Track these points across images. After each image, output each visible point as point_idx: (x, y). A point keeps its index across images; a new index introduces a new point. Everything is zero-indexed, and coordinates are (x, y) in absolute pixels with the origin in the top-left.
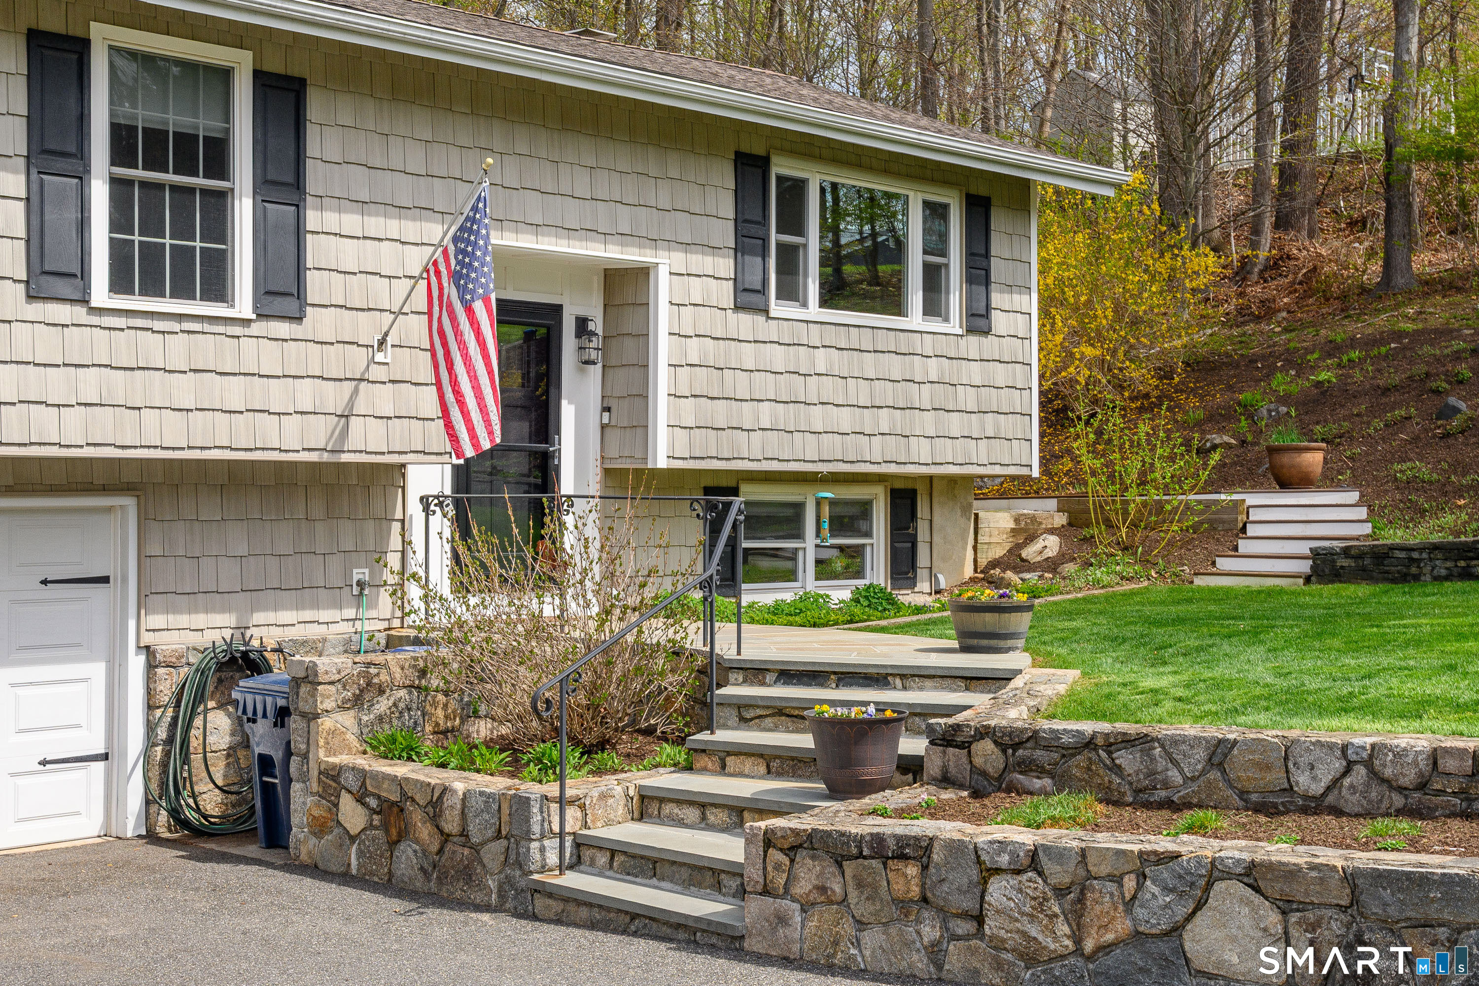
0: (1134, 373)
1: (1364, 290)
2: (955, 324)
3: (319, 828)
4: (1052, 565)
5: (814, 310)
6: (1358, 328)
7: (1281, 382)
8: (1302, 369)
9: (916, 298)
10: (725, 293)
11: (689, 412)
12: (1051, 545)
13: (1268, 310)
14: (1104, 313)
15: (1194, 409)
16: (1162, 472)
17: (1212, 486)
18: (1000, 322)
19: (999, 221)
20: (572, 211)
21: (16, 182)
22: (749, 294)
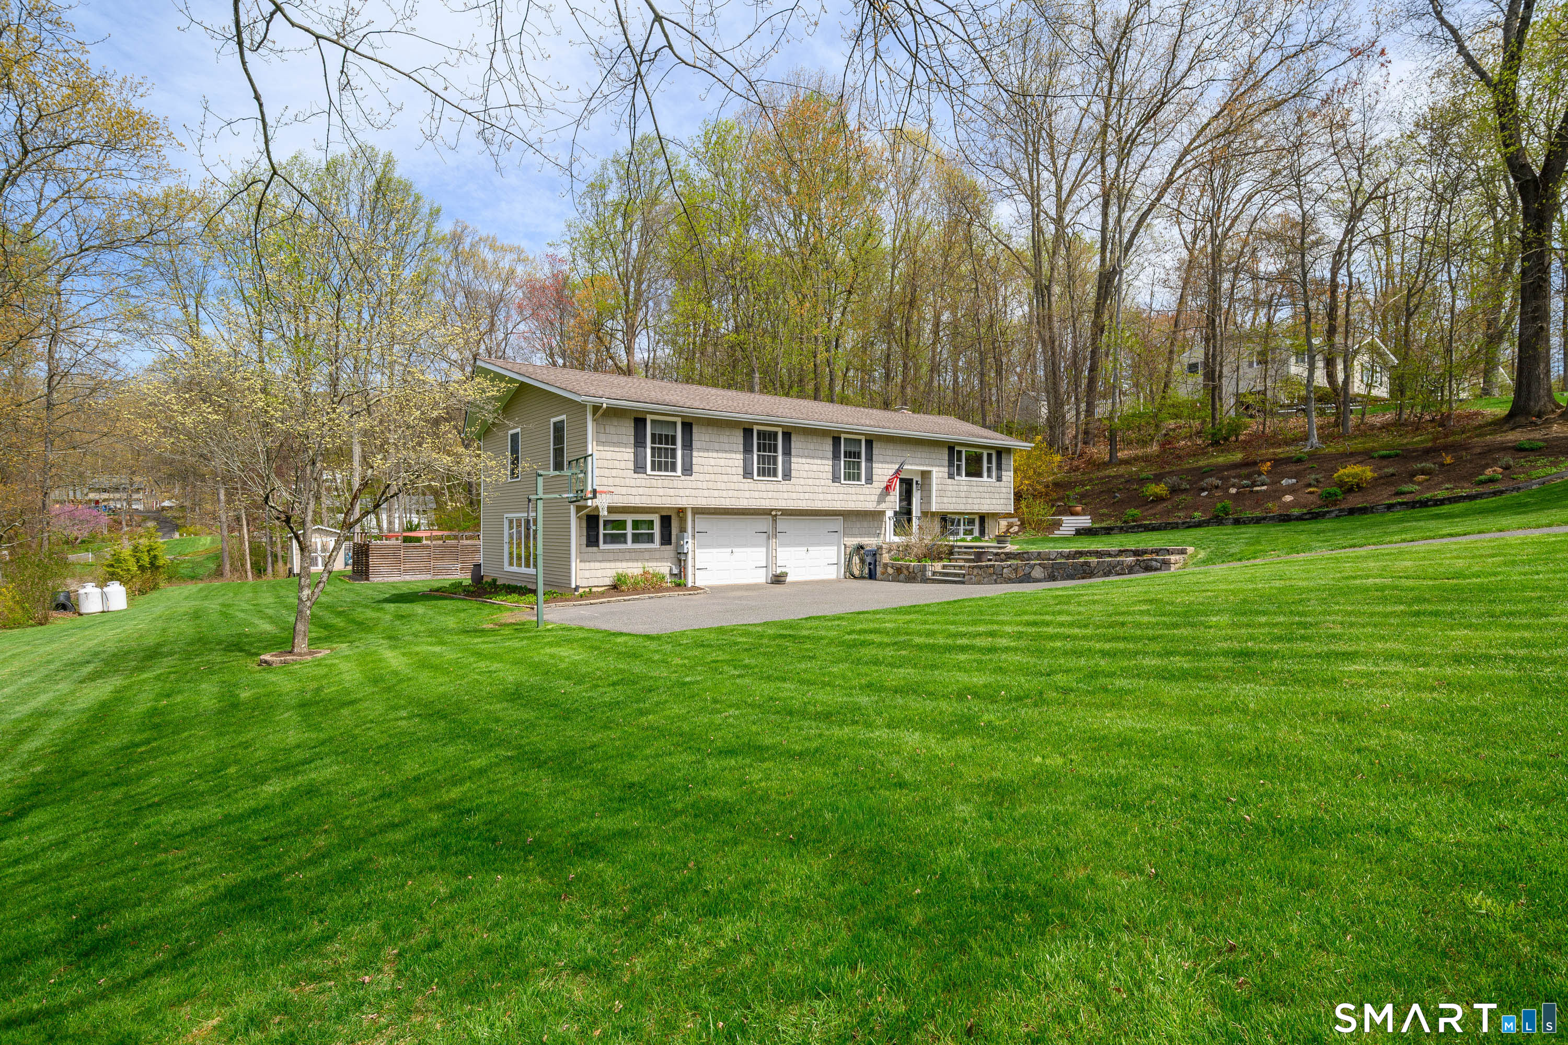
0: (1039, 487)
1: (1104, 463)
2: (994, 480)
3: (883, 574)
4: (1017, 533)
5: (964, 478)
6: (1101, 474)
7: (1077, 490)
8: (1084, 486)
9: (985, 474)
10: (946, 475)
11: (939, 500)
12: (1016, 529)
13: (1077, 469)
14: (1031, 472)
15: (1054, 496)
16: (1042, 512)
17: (1053, 515)
18: (1004, 478)
19: (1003, 456)
20: (917, 461)
21: (830, 463)
22: (951, 476)
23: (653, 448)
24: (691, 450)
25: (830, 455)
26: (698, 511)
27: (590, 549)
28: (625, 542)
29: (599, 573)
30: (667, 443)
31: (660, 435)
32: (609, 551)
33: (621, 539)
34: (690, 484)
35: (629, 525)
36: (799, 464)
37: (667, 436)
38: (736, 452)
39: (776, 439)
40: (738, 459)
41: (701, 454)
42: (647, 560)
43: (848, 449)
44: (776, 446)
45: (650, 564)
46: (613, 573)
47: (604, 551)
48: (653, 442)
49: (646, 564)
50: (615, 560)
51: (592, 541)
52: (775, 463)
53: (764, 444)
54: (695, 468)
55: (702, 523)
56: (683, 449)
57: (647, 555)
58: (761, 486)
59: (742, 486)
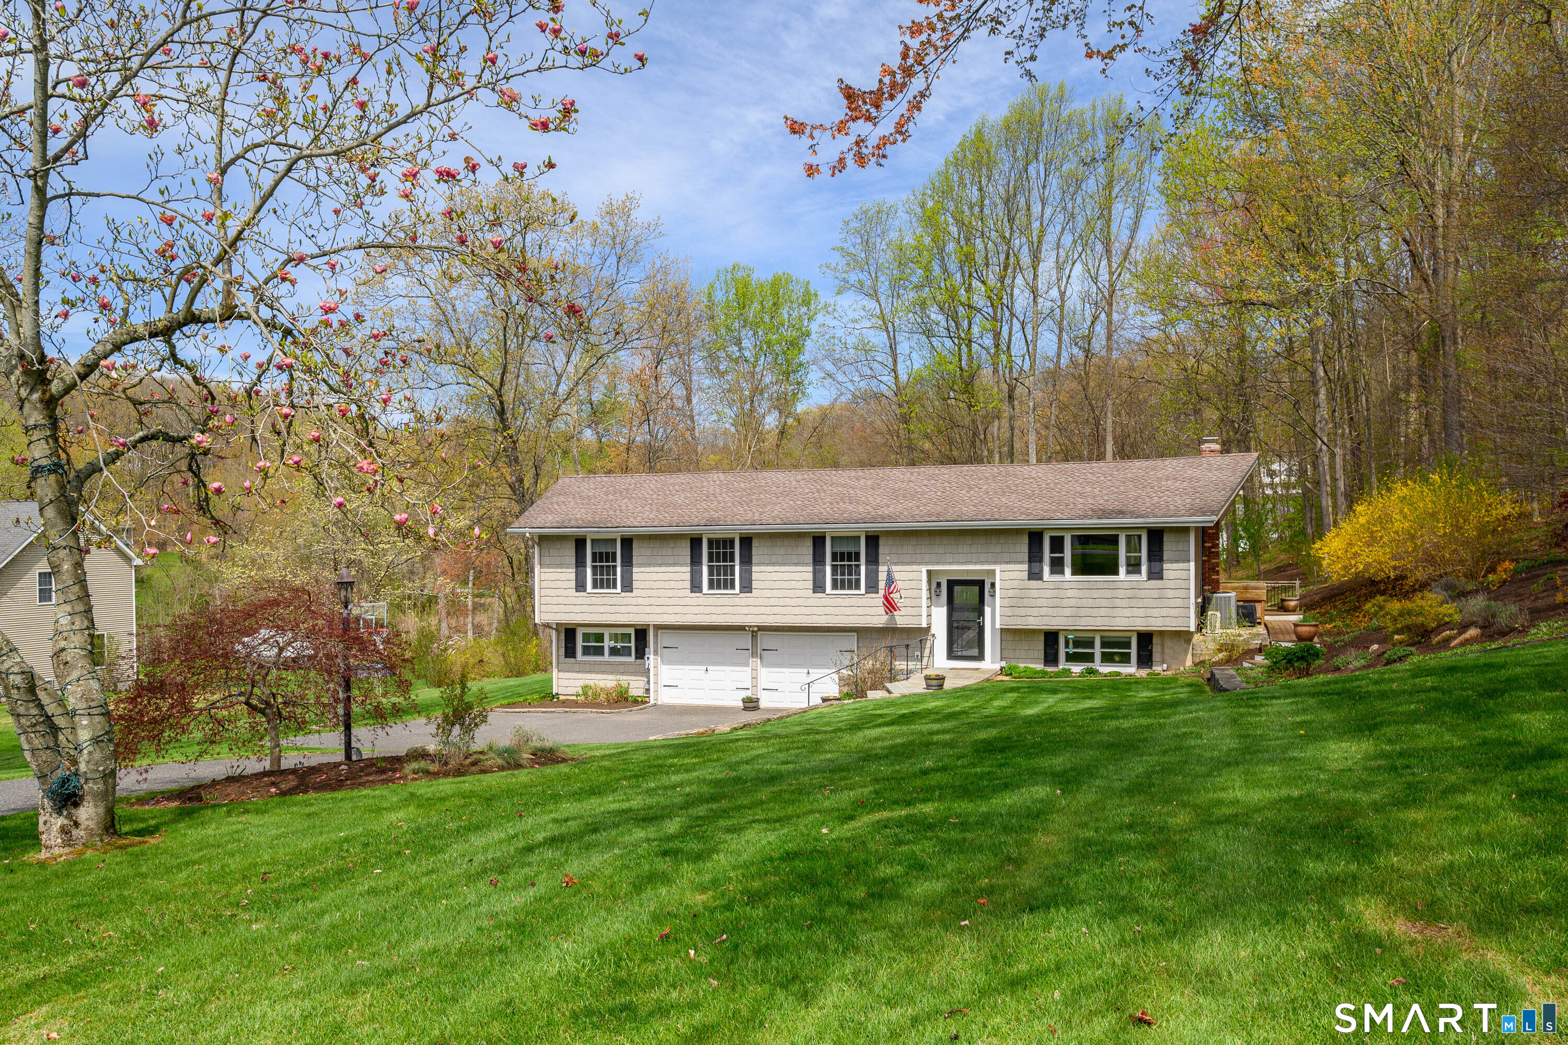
2: (1147, 577)
5: (1069, 577)
9: (1122, 569)
10: (1024, 576)
18: (1169, 574)
21: (810, 569)
22: (1034, 575)
23: (594, 567)
24: (632, 565)
25: (810, 559)
26: (658, 627)
27: (568, 660)
28: (602, 654)
29: (571, 682)
30: (607, 561)
31: (601, 554)
32: (585, 663)
33: (599, 651)
34: (634, 601)
35: (606, 638)
36: (760, 573)
37: (607, 554)
38: (682, 565)
39: (732, 547)
40: (684, 572)
41: (642, 569)
42: (623, 673)
43: (838, 550)
44: (732, 554)
45: (625, 677)
46: (581, 683)
47: (580, 663)
48: (594, 560)
49: (622, 677)
50: (590, 672)
51: (570, 652)
52: (733, 574)
53: (718, 554)
54: (635, 585)
55: (666, 639)
56: (622, 566)
57: (621, 669)
58: (712, 600)
59: (687, 601)
